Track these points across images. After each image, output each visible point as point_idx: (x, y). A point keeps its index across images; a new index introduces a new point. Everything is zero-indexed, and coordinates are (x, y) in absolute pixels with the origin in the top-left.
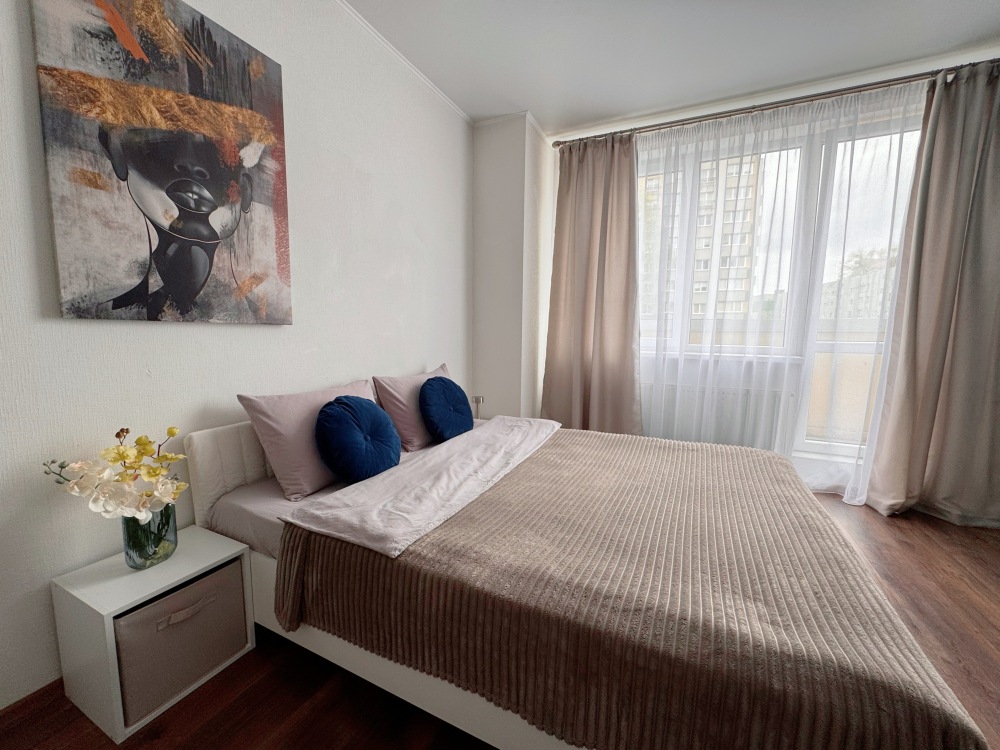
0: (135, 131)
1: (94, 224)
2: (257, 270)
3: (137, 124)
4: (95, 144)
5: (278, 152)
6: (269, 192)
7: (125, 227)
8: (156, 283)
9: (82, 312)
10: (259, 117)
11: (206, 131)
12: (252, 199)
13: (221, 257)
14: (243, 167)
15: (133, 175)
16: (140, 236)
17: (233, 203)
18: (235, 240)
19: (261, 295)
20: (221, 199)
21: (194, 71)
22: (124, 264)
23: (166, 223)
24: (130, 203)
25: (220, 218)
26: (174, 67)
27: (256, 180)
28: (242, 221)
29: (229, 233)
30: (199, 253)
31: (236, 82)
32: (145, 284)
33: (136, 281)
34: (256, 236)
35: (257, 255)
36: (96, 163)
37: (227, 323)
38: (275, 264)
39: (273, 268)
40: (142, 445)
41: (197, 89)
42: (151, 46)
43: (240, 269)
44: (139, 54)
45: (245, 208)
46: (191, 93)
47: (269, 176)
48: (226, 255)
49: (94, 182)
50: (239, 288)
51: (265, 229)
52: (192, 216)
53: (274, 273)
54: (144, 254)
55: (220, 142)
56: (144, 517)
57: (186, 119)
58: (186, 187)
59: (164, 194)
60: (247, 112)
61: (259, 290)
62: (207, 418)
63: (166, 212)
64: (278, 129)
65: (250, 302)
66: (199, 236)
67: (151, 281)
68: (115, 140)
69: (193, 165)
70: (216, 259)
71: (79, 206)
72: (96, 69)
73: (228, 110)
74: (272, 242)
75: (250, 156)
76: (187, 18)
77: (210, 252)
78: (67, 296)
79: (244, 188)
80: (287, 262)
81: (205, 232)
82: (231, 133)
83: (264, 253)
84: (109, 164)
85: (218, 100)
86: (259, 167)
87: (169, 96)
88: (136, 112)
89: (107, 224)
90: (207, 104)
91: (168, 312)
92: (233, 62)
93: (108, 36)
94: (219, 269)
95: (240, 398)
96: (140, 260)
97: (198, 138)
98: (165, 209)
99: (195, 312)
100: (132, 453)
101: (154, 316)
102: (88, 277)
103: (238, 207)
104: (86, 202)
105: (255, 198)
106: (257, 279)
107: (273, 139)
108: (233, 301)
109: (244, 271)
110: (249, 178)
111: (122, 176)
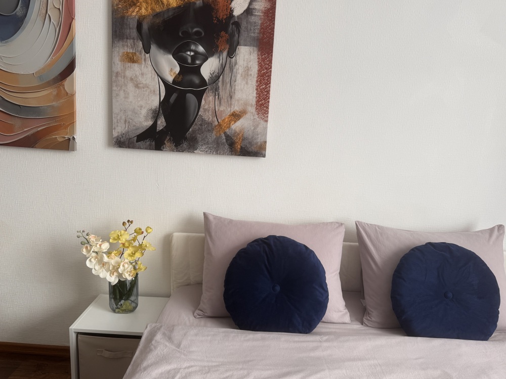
1: (130, 87)
2: (236, 108)
3: (158, 9)
4: (134, 33)
6: (255, 33)
7: (146, 86)
8: (161, 123)
9: (122, 143)
12: (238, 44)
13: (208, 100)
14: (233, 16)
15: (153, 48)
16: (154, 91)
17: (221, 52)
18: (220, 84)
19: (237, 130)
20: (212, 50)
22: (144, 112)
23: (170, 79)
24: (150, 68)
27: (244, 24)
28: (228, 65)
30: (191, 98)
33: (150, 123)
34: (239, 77)
35: (238, 95)
36: (134, 46)
38: (254, 101)
39: (252, 105)
43: (222, 108)
47: (257, 19)
48: (211, 98)
49: (131, 59)
50: (219, 125)
51: (248, 69)
52: (189, 70)
53: (252, 110)
54: (155, 102)
55: (216, 2)
58: (186, 47)
59: (171, 57)
61: (237, 126)
63: (171, 70)
65: (228, 137)
67: (159, 122)
68: (145, 27)
69: (193, 28)
70: (203, 102)
71: (124, 77)
74: (253, 81)
75: (238, 6)
78: (115, 134)
79: (232, 36)
80: (267, 98)
83: (246, 91)
84: (140, 44)
86: (248, 11)
89: (137, 86)
91: (168, 144)
94: (205, 110)
95: (205, 215)
96: (154, 108)
97: (198, 4)
98: (170, 67)
101: (158, 147)
102: (125, 121)
103: (225, 54)
104: (128, 73)
105: (242, 42)
106: (236, 116)
108: (214, 135)
109: (225, 110)
110: (237, 25)
111: (147, 50)
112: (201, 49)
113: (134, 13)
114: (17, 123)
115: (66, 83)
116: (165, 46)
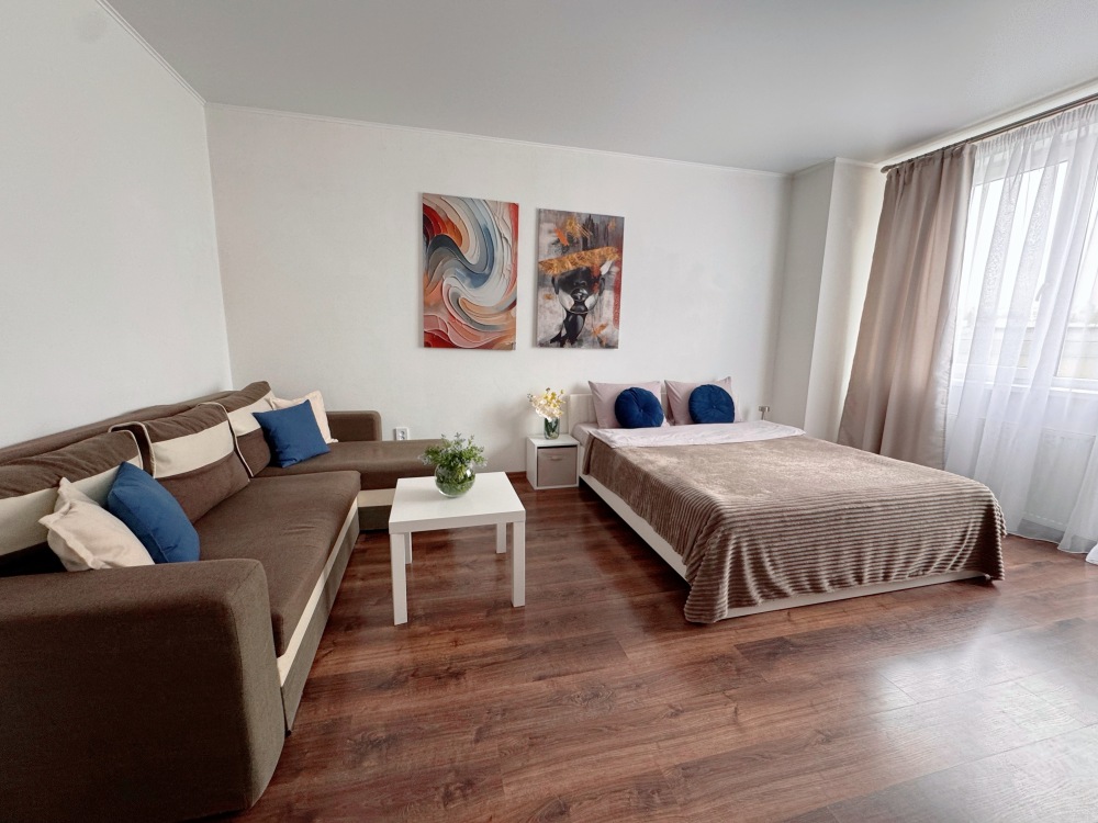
0: (563, 274)
1: (548, 313)
2: (603, 322)
3: (563, 271)
4: (551, 283)
5: (619, 263)
6: (612, 283)
7: (556, 312)
8: (564, 332)
9: (542, 345)
10: (610, 248)
11: (588, 264)
12: (604, 289)
13: (589, 318)
14: (601, 275)
15: (561, 291)
16: (560, 315)
17: (596, 293)
18: (595, 310)
19: (604, 334)
20: (591, 292)
21: (585, 240)
22: (555, 327)
23: (569, 308)
24: (559, 302)
25: (589, 302)
26: (578, 242)
27: (607, 279)
28: (599, 300)
29: (592, 307)
30: (580, 318)
31: (602, 237)
32: (560, 333)
33: (558, 332)
34: (604, 306)
35: (604, 315)
36: (550, 290)
37: (587, 348)
38: (612, 319)
39: (611, 321)
40: (553, 394)
41: (585, 248)
42: (570, 238)
43: (596, 323)
44: (567, 243)
45: (600, 294)
46: (584, 250)
47: (613, 276)
49: (549, 298)
50: (594, 332)
51: (609, 302)
52: (579, 303)
53: (611, 323)
54: (561, 321)
55: (592, 267)
56: (550, 420)
57: (580, 262)
58: (578, 291)
59: (569, 296)
60: (605, 248)
61: (604, 332)
62: (577, 390)
63: (570, 303)
64: (620, 251)
65: (599, 338)
66: (581, 310)
67: (562, 332)
68: (556, 281)
69: (581, 281)
70: (586, 320)
71: (545, 307)
72: (553, 256)
73: (597, 251)
74: (611, 309)
75: (604, 270)
76: (584, 219)
77: (584, 316)
78: (539, 339)
79: (601, 285)
80: (618, 317)
81: (583, 308)
82: (597, 261)
83: (608, 313)
84: (554, 289)
85: (593, 248)
86: (609, 273)
87: (575, 256)
88: (563, 267)
89: (551, 312)
90: (589, 253)
91: (567, 344)
92: (601, 228)
93: (558, 241)
94: (587, 324)
95: (590, 382)
96: (560, 324)
97: (584, 268)
98: (569, 301)
99: (576, 343)
100: (550, 397)
102: (545, 332)
103: (598, 294)
104: (547, 305)
105: (606, 288)
106: (603, 327)
107: (617, 256)
108: (592, 338)
109: (598, 324)
110: (603, 279)
111: (557, 293)
112: (585, 292)
113: (550, 273)
114: (482, 335)
115: (512, 311)
116: (566, 290)
